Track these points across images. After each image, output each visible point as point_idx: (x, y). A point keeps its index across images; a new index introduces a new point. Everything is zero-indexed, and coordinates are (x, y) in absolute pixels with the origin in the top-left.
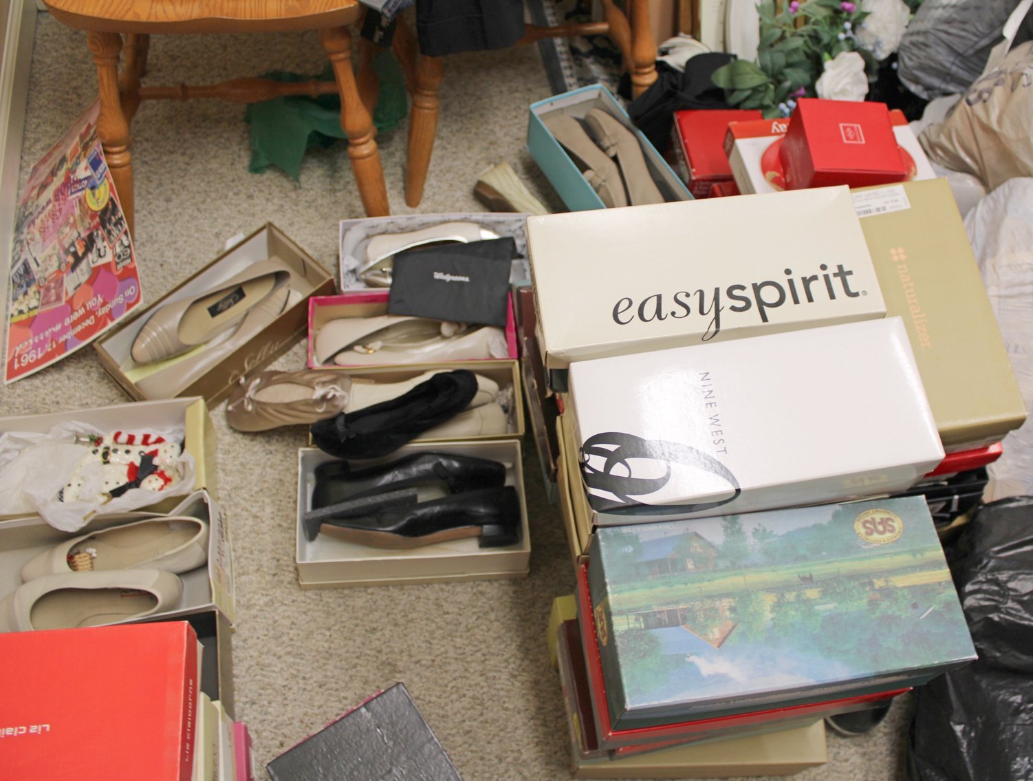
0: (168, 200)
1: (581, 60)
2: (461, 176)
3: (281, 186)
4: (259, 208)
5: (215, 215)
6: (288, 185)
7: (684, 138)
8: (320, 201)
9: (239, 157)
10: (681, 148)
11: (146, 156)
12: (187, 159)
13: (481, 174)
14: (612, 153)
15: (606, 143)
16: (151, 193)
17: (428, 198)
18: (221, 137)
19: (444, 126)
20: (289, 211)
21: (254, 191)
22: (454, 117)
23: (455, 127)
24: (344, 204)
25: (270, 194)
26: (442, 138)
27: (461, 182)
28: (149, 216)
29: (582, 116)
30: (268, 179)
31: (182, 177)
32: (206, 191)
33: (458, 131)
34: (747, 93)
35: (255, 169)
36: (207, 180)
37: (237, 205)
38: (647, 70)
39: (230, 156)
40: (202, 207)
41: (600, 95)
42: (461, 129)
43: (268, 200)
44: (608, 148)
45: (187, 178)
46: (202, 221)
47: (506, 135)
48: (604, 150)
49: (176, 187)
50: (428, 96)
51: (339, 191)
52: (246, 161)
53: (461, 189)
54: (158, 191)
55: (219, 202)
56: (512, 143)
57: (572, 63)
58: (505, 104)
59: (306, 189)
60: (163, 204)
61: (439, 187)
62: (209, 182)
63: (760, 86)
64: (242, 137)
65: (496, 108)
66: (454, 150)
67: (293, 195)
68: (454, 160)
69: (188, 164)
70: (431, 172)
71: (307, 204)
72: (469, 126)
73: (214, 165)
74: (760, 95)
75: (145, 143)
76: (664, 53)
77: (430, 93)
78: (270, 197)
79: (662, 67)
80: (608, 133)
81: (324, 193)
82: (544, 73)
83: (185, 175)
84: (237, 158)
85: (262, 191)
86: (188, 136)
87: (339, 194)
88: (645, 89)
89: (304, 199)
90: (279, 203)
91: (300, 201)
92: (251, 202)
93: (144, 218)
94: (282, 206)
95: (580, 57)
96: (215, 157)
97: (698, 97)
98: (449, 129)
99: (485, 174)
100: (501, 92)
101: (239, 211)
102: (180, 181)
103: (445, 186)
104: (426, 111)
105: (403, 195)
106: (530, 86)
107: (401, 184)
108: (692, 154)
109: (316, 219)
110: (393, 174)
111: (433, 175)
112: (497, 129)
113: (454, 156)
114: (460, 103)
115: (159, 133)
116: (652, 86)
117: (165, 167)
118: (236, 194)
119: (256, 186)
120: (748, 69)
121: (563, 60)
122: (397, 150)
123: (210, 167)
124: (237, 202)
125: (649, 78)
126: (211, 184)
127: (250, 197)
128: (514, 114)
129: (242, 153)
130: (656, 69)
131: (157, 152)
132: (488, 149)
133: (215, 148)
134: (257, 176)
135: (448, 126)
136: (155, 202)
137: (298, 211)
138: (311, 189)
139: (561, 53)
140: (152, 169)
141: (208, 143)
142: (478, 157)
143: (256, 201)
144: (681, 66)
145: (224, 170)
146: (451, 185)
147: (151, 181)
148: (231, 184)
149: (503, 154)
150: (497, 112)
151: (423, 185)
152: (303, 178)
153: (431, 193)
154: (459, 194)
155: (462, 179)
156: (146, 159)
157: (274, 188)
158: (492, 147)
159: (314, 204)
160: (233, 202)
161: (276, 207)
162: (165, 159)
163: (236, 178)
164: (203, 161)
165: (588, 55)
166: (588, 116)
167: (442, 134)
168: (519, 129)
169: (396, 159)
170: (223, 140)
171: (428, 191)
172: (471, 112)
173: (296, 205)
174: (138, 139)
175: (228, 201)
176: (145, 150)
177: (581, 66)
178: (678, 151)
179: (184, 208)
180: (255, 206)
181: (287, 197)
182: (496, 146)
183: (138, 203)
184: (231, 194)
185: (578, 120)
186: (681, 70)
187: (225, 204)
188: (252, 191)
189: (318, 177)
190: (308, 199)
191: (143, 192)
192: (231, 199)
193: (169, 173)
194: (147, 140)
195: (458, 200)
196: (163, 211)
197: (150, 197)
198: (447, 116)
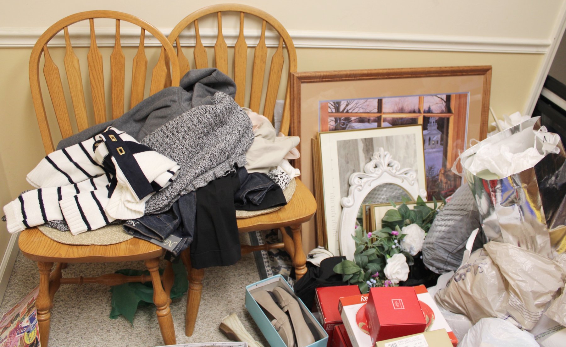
0: (68, 333)
1: (273, 258)
2: (214, 319)
3: (124, 325)
4: (112, 337)
5: (90, 341)
6: (128, 325)
7: (320, 302)
8: (143, 334)
9: (106, 310)
10: (319, 306)
11: (60, 309)
12: (80, 310)
13: (223, 319)
14: (286, 310)
15: (283, 305)
16: (59, 329)
17: (197, 332)
18: (98, 299)
19: (206, 293)
20: (127, 339)
21: (111, 328)
22: (211, 289)
23: (212, 294)
24: (155, 335)
25: (118, 330)
26: (205, 300)
27: (213, 322)
28: (57, 341)
29: (272, 291)
30: (118, 321)
31: (76, 320)
32: (87, 328)
33: (213, 296)
34: (351, 276)
35: (113, 316)
36: (88, 322)
37: (102, 335)
38: (302, 267)
39: (101, 309)
40: (84, 336)
41: (280, 279)
42: (215, 294)
43: (117, 333)
44: (284, 307)
45: (78, 321)
46: (83, 344)
47: (236, 297)
48: (282, 308)
49: (73, 326)
50: (196, 284)
51: (153, 328)
52: (108, 312)
53: (213, 327)
54: (63, 328)
55: (92, 334)
56: (239, 302)
57: (269, 260)
58: (236, 281)
59: (136, 327)
60: (64, 335)
61: (202, 325)
62: (89, 323)
63: (357, 272)
64: (108, 299)
65: (232, 284)
66: (211, 305)
67: (130, 330)
68: (210, 310)
69: (80, 313)
70: (199, 318)
71: (136, 335)
72: (219, 293)
73: (93, 314)
74: (357, 277)
75: (61, 302)
76: (311, 257)
77: (197, 282)
78: (118, 331)
79: (309, 264)
80: (284, 300)
81: (145, 329)
82: (255, 265)
83: (78, 319)
84: (105, 311)
85: (115, 328)
86: (82, 298)
87: (152, 330)
88: (302, 276)
89: (135, 332)
90: (122, 334)
91: (133, 333)
92: (108, 334)
93: (54, 342)
94: (124, 336)
95: (273, 256)
96: (94, 310)
97: (327, 280)
98: (209, 295)
99: (225, 319)
100: (234, 275)
101: (102, 339)
102: (75, 322)
103: (205, 325)
104: (195, 291)
105: (184, 330)
106: (248, 272)
107: (184, 324)
108: (324, 310)
109: (140, 343)
110: (180, 319)
111: (199, 319)
112: (232, 294)
113: (210, 309)
114: (214, 281)
115: (68, 297)
116: (305, 275)
117: (69, 315)
118: (102, 329)
119: (112, 325)
120: (350, 265)
121: (264, 258)
122: (183, 306)
123: (91, 315)
124: (102, 334)
125: (303, 271)
126: (90, 324)
127: (108, 331)
128: (240, 286)
129: (107, 308)
130: (306, 266)
131: (66, 307)
132: (227, 305)
133: (95, 305)
134: (113, 320)
135: (208, 294)
136: (61, 334)
137: (131, 339)
138: (139, 327)
139: (264, 255)
140: (62, 316)
141: (91, 302)
142: (223, 309)
143: (112, 333)
144: (318, 264)
145: (97, 316)
146: (208, 324)
147: (60, 323)
148: (99, 324)
149: (234, 308)
150: (232, 286)
151: (194, 324)
152: (136, 321)
153: (198, 329)
154: (212, 329)
155: (213, 321)
156: (60, 311)
157: (121, 326)
158: (229, 304)
159: (140, 335)
160: (100, 333)
161: (121, 337)
162: (69, 310)
163: (103, 321)
164: (88, 312)
165: (276, 255)
166: (275, 290)
167: (205, 298)
168: (243, 294)
169: (182, 311)
170: (98, 301)
171: (197, 328)
172: (220, 286)
173: (131, 336)
174: (58, 300)
175: (97, 333)
176: (60, 306)
177: (273, 261)
178: (318, 308)
179: (75, 337)
180: (110, 336)
181: (127, 331)
182: (231, 303)
183: (52, 334)
184: (99, 329)
185: (269, 292)
186: (319, 266)
187: (96, 335)
188: (110, 328)
189: (143, 321)
190: (137, 332)
191: (56, 328)
192: (99, 332)
193: (70, 318)
194: (62, 301)
195: (211, 333)
196: (64, 339)
197: (59, 331)
198: (208, 288)
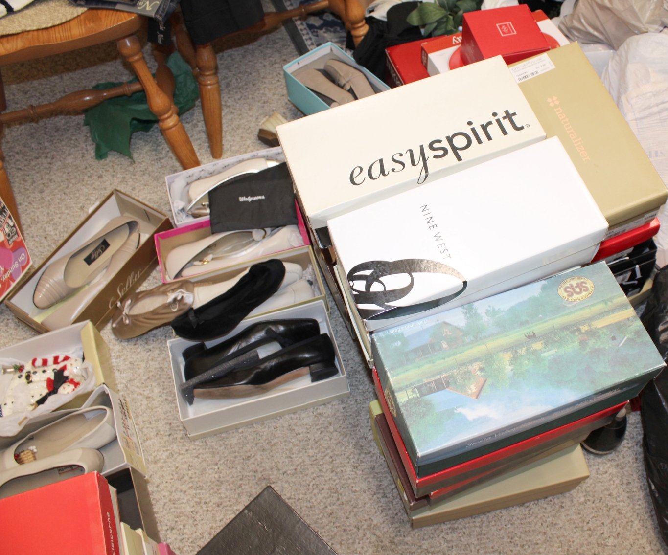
0: (42, 192)
1: (317, 32)
2: (248, 129)
3: (121, 164)
4: (108, 183)
5: (78, 195)
6: (125, 161)
7: (395, 66)
8: (150, 169)
9: (87, 150)
10: (395, 72)
11: (19, 165)
12: (49, 160)
13: (260, 124)
14: (348, 88)
15: (342, 82)
16: (28, 190)
17: (228, 150)
18: (71, 140)
19: (229, 98)
20: (131, 180)
21: (102, 172)
22: (235, 91)
23: (237, 97)
24: (168, 167)
25: (114, 172)
26: (229, 106)
27: (247, 133)
28: (29, 205)
29: (322, 67)
30: (110, 161)
31: (48, 174)
32: (67, 180)
33: (239, 99)
34: (435, 25)
35: (100, 155)
36: (67, 171)
37: (92, 185)
38: (360, 25)
39: (80, 152)
40: (67, 191)
41: (331, 50)
42: (242, 97)
43: (113, 176)
44: (344, 85)
45: (52, 173)
46: (69, 201)
47: (274, 94)
48: (342, 87)
49: (45, 181)
50: (208, 75)
51: (163, 158)
52: (92, 153)
53: (250, 139)
54: (32, 187)
55: (77, 186)
56: (280, 99)
57: (311, 35)
58: (269, 73)
59: (139, 162)
60: (38, 195)
61: (234, 140)
62: (68, 173)
63: (442, 18)
64: (86, 136)
65: (263, 78)
66: (239, 112)
67: (131, 169)
68: (240, 119)
69: (50, 164)
70: (226, 132)
71: (142, 173)
72: (246, 94)
73: (70, 160)
74: (444, 26)
75: (17, 156)
76: (372, 11)
77: (208, 73)
78: (115, 173)
79: (371, 21)
80: (342, 74)
81: (153, 162)
82: (292, 46)
83: (50, 171)
84: (85, 152)
85: (108, 171)
86: (47, 144)
87: (162, 161)
88: (363, 37)
89: (139, 170)
90: (122, 176)
91: (137, 171)
92: (101, 180)
93: (26, 208)
94: (124, 178)
95: (315, 30)
96: (69, 155)
97: (399, 35)
98: (233, 99)
99: (263, 123)
100: (264, 66)
101: (94, 188)
102: (47, 176)
103: (238, 139)
104: (209, 87)
105: (210, 152)
106: (284, 57)
107: (207, 145)
108: (402, 75)
109: (150, 182)
110: (199, 139)
111: (227, 133)
112: (267, 92)
113: (240, 117)
114: (237, 80)
115: (25, 147)
116: (366, 36)
117: (34, 170)
118: (90, 177)
119: (103, 168)
120: (431, 8)
121: (304, 35)
122: (198, 122)
123: (67, 162)
124: (92, 182)
125: (363, 30)
126: (71, 174)
127: (100, 177)
128: (277, 79)
129: (88, 148)
130: (366, 23)
131: (26, 160)
132: (263, 107)
133: (68, 148)
134: (102, 161)
135: (232, 97)
136: (32, 195)
137: (136, 179)
138: (143, 161)
139: (302, 30)
140: (26, 172)
141: (63, 146)
142: (258, 114)
143: (105, 178)
144: (384, 17)
145: (78, 162)
146: (242, 137)
147: (26, 181)
148: (84, 170)
149: (274, 108)
150: (264, 80)
151: (221, 141)
152: (135, 156)
153: (228, 146)
154: (248, 142)
155: (248, 131)
156: (20, 167)
157: (116, 167)
158: (265, 105)
159: (147, 172)
160: (89, 182)
161: (120, 180)
162: (33, 163)
163: (87, 165)
164: (61, 159)
165: (321, 28)
166: (326, 66)
167: (228, 104)
168: (282, 88)
169: (199, 128)
170: (73, 142)
171: (226, 145)
172: (246, 84)
173: (134, 175)
174: (11, 154)
175: (84, 183)
176: (17, 160)
177: (317, 36)
178: (394, 75)
179: (54, 195)
180: (105, 182)
181: (127, 171)
182: (268, 104)
183: (19, 199)
184: (86, 178)
185: (319, 70)
186: (385, 20)
187: (83, 185)
188: (101, 172)
189: (146, 152)
190: (141, 169)
191: (22, 190)
192: (87, 181)
193: (37, 173)
194: (17, 153)
195: (248, 147)
196: (39, 200)
197: (28, 192)
198: (229, 91)
